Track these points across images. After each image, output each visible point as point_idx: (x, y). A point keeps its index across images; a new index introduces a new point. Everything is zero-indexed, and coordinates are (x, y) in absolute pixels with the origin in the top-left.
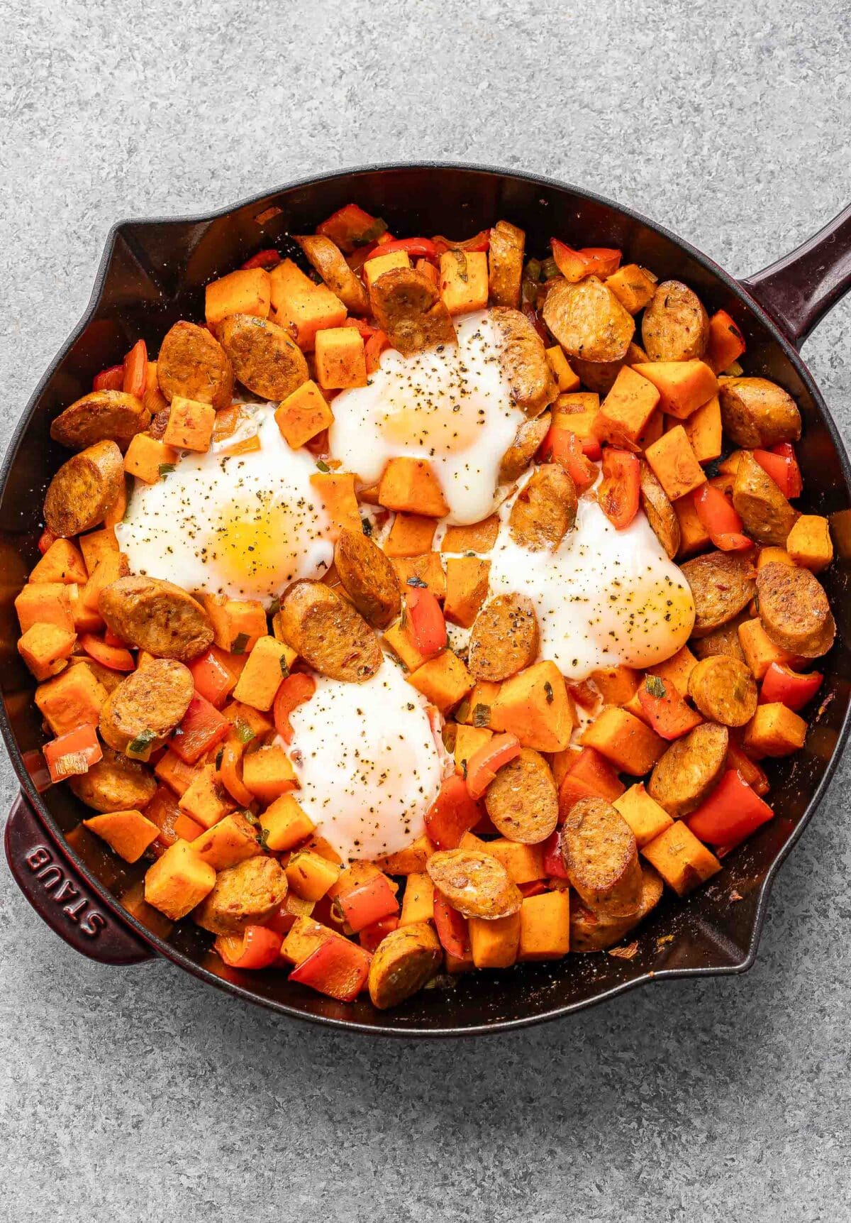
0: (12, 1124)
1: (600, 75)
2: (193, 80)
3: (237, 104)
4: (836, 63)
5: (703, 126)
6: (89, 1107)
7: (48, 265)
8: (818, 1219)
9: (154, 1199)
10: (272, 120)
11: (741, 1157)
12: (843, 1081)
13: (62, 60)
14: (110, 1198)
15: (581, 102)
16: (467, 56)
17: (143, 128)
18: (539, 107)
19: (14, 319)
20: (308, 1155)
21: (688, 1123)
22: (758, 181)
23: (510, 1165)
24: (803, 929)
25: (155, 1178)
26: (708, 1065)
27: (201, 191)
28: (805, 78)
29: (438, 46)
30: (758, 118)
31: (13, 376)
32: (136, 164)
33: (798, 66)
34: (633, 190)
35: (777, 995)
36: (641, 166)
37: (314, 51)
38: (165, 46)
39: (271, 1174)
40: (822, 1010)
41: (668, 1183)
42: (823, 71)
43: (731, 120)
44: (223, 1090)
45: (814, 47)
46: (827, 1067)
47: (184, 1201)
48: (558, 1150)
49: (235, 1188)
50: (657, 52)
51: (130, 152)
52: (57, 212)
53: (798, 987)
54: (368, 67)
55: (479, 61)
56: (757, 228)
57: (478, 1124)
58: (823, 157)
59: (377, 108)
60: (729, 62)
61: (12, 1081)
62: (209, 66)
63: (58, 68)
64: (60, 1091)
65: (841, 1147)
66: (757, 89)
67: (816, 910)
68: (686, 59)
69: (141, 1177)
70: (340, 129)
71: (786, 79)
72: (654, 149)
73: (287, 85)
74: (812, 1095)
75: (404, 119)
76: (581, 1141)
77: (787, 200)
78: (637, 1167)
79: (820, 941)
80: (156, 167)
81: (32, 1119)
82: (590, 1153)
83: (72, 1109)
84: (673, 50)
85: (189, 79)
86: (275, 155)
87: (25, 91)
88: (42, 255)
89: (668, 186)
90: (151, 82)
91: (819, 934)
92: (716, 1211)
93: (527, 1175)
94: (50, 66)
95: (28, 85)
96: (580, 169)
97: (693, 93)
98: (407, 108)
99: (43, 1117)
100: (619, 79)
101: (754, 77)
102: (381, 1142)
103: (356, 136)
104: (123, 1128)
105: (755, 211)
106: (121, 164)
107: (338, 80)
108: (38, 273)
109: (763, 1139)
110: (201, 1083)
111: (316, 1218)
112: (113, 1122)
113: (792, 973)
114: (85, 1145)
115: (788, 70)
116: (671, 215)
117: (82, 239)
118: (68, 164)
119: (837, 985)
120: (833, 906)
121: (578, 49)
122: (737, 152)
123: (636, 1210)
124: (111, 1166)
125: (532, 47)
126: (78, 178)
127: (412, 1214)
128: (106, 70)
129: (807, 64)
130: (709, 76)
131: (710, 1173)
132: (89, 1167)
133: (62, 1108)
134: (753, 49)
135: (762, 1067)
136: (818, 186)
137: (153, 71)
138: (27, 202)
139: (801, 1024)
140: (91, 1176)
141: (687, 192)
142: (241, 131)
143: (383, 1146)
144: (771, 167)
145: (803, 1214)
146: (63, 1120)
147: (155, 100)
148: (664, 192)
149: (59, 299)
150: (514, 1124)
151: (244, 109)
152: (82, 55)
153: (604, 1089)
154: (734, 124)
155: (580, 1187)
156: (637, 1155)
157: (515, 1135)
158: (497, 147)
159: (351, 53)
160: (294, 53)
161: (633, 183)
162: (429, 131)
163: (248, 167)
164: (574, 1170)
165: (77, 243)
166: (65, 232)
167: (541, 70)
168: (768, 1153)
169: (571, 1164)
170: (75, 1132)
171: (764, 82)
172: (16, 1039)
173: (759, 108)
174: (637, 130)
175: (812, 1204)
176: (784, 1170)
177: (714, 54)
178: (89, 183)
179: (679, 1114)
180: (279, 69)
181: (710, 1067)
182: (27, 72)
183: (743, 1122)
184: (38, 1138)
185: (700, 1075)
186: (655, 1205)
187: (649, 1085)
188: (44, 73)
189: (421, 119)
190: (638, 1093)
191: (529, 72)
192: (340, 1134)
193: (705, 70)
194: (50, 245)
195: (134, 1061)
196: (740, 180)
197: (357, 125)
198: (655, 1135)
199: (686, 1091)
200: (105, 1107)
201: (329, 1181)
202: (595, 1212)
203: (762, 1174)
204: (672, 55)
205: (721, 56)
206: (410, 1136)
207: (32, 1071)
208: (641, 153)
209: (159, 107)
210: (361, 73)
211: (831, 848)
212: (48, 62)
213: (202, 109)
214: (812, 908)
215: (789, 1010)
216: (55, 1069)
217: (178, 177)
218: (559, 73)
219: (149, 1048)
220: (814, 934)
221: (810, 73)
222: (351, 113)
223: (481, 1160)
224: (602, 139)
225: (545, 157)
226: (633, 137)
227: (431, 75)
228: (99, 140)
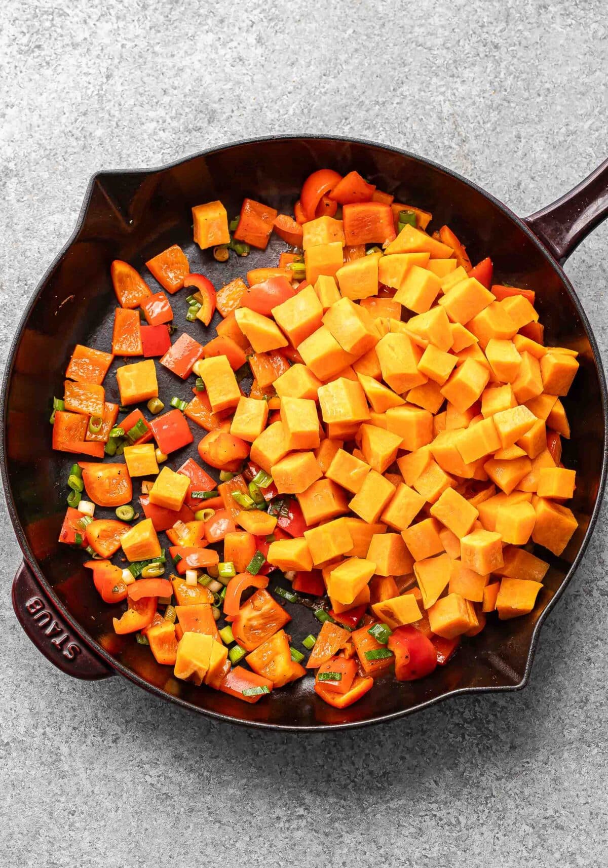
0: (28, 741)
1: (430, 24)
2: (151, 28)
3: (181, 45)
4: (591, 15)
5: (501, 58)
6: (82, 729)
7: (52, 154)
8: (588, 803)
9: (127, 792)
10: (205, 55)
11: (533, 761)
12: (604, 708)
13: (60, 16)
14: (96, 790)
15: (417, 42)
16: (338, 12)
17: (116, 61)
18: (388, 46)
19: (29, 191)
20: (234, 761)
21: (496, 737)
22: (539, 95)
23: (374, 767)
24: (576, 604)
25: (128, 777)
26: (510, 698)
27: (157, 103)
28: (570, 26)
29: (318, 5)
30: (538, 53)
31: (28, 229)
32: (112, 85)
33: (565, 17)
34: (454, 102)
35: (558, 649)
36: (458, 85)
37: (233, 9)
38: (131, 6)
39: (208, 774)
40: (589, 659)
41: (484, 779)
42: (582, 21)
43: (520, 54)
44: (175, 717)
45: (576, 5)
46: (592, 698)
47: (148, 793)
48: (407, 756)
49: (183, 784)
50: (468, 8)
51: (108, 77)
52: (58, 118)
53: (572, 644)
54: (270, 20)
55: (347, 15)
56: (539, 127)
57: (352, 739)
58: (583, 79)
59: (277, 47)
60: (519, 15)
61: (28, 711)
62: (162, 19)
63: (58, 20)
64: (62, 717)
65: (603, 753)
66: (538, 33)
67: (584, 591)
68: (488, 13)
69: (118, 776)
70: (251, 62)
71: (557, 27)
72: (467, 74)
73: (215, 32)
74: (582, 718)
75: (296, 54)
76: (423, 750)
77: (559, 108)
78: (461, 768)
79: (587, 612)
80: (126, 87)
81: (42, 737)
82: (429, 759)
83: (70, 730)
84: (480, 7)
85: (148, 28)
86: (207, 79)
87: (35, 37)
88: (48, 148)
89: (477, 98)
90: (122, 30)
91: (586, 607)
92: (517, 798)
93: (385, 774)
94: (53, 20)
95: (37, 32)
96: (417, 87)
97: (493, 37)
98: (298, 47)
99: (51, 736)
100: (442, 26)
101: (535, 25)
102: (284, 752)
103: (263, 66)
104: (105, 743)
105: (536, 116)
106: (101, 85)
107: (250, 29)
108: (45, 160)
109: (549, 748)
110: (160, 712)
111: (240, 804)
112: (99, 738)
113: (568, 634)
114: (80, 755)
115: (558, 20)
116: (479, 118)
117: (75, 136)
118: (66, 85)
119: (599, 642)
120: (596, 588)
121: (414, 7)
122: (524, 76)
123: (462, 797)
124: (97, 769)
125: (383, 5)
126: (71, 95)
127: (306, 801)
128: (91, 23)
129: (572, 16)
130: (505, 24)
131: (513, 772)
132: (82, 770)
133: (64, 729)
134: (535, 7)
135: (548, 698)
136: (580, 99)
137: (124, 23)
138: (37, 112)
139: (574, 669)
140: (83, 776)
141: (490, 103)
142: (184, 63)
143: (286, 755)
144: (547, 85)
145: (577, 799)
146: (64, 737)
147: (125, 42)
148: (474, 103)
149: (60, 177)
150: (376, 739)
151: (185, 48)
152: (74, 12)
153: (439, 714)
154: (522, 57)
155: (423, 782)
156: (462, 760)
157: (377, 747)
158: (360, 73)
159: (258, 10)
160: (219, 10)
161: (453, 97)
162: (312, 63)
163: (189, 87)
164: (418, 770)
165: (72, 139)
166: (63, 132)
167: (389, 21)
168: (552, 758)
169: (416, 766)
170: (73, 746)
171: (542, 28)
172: (31, 682)
173: (539, 46)
174: (455, 61)
175: (583, 793)
176: (563, 769)
177: (508, 10)
178: (79, 99)
179: (491, 731)
180: (209, 21)
181: (512, 699)
182: (36, 24)
183: (535, 736)
184: (47, 749)
185: (505, 704)
186: (475, 794)
187: (470, 711)
188: (48, 24)
189: (307, 54)
190: (462, 717)
191: (381, 22)
192: (256, 746)
193: (502, 21)
194: (53, 141)
195: (113, 696)
196: (526, 95)
197: (264, 58)
198: (474, 745)
199: (495, 715)
200: (93, 728)
201: (248, 779)
202: (433, 799)
203: (549, 772)
204: (479, 10)
205: (512, 11)
206: (305, 748)
207: (43, 704)
208: (458, 77)
209: (127, 47)
210: (266, 24)
211: (594, 548)
212: (51, 17)
213: (157, 48)
214: (581, 590)
215: (566, 659)
216: (58, 702)
217: (141, 94)
218: (401, 23)
219: (123, 688)
220: (583, 607)
221: (574, 22)
222: (260, 50)
223: (353, 764)
224: (431, 67)
225: (393, 80)
226: (453, 65)
227: (314, 25)
228: (86, 70)
